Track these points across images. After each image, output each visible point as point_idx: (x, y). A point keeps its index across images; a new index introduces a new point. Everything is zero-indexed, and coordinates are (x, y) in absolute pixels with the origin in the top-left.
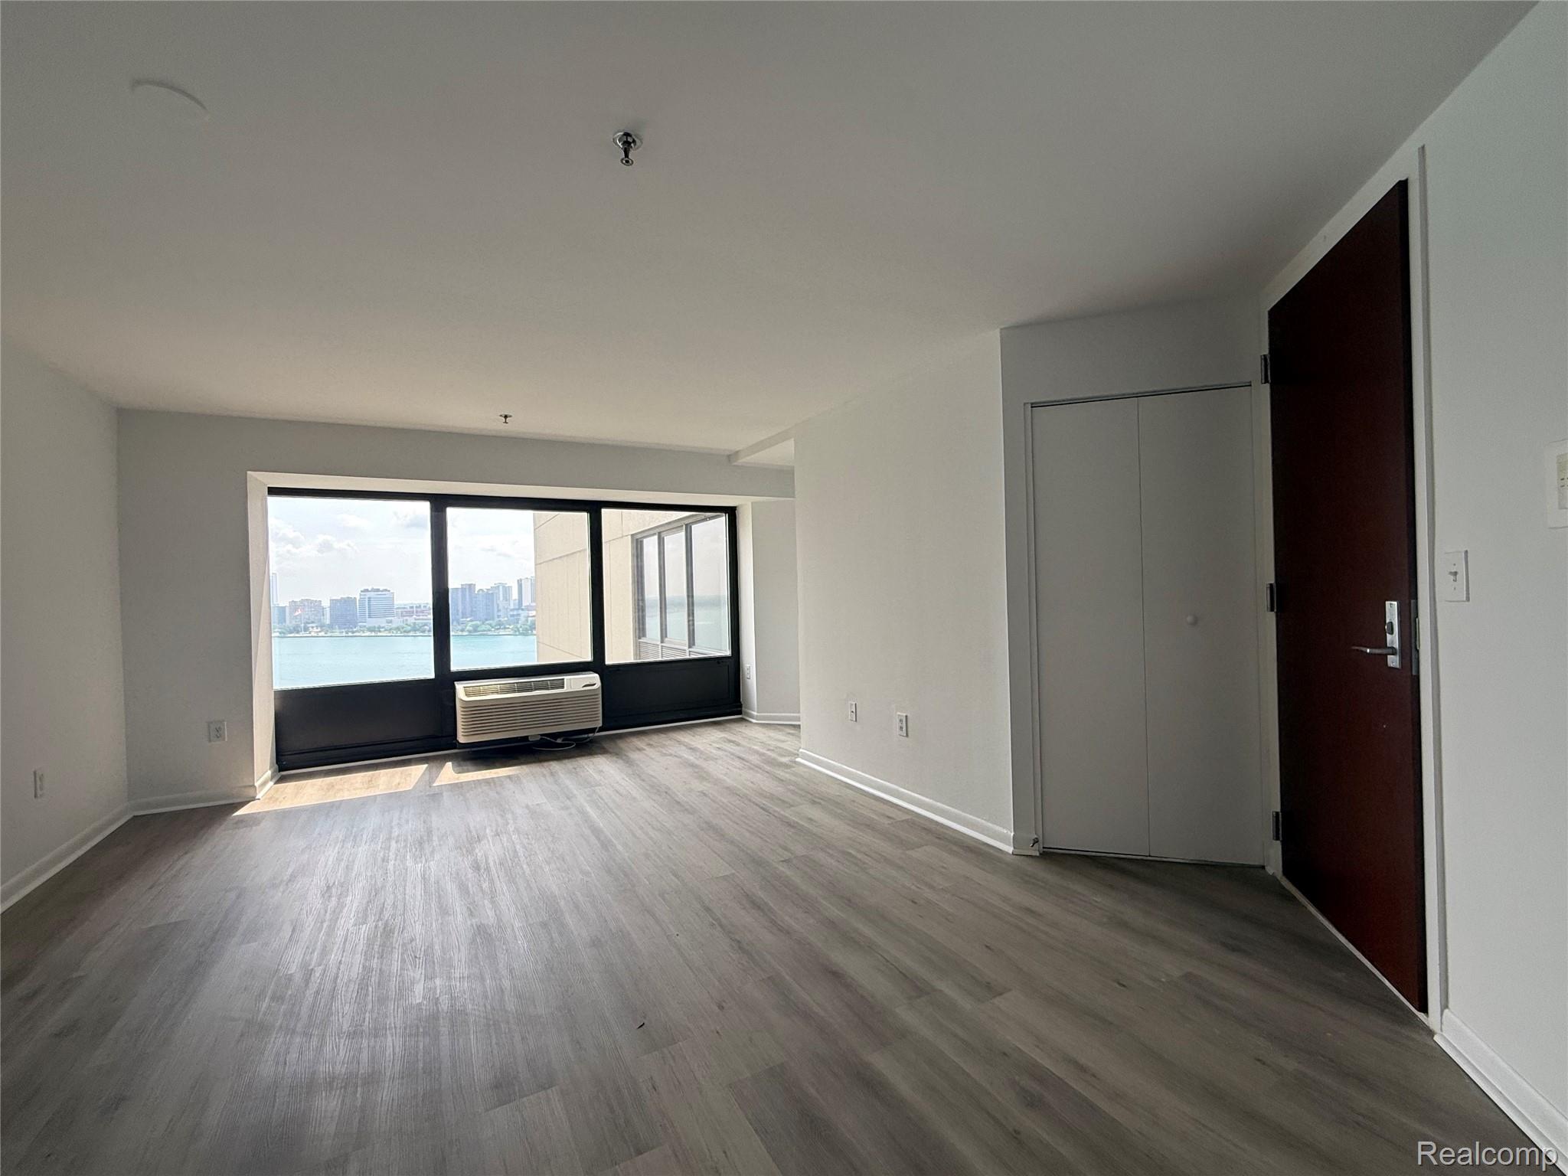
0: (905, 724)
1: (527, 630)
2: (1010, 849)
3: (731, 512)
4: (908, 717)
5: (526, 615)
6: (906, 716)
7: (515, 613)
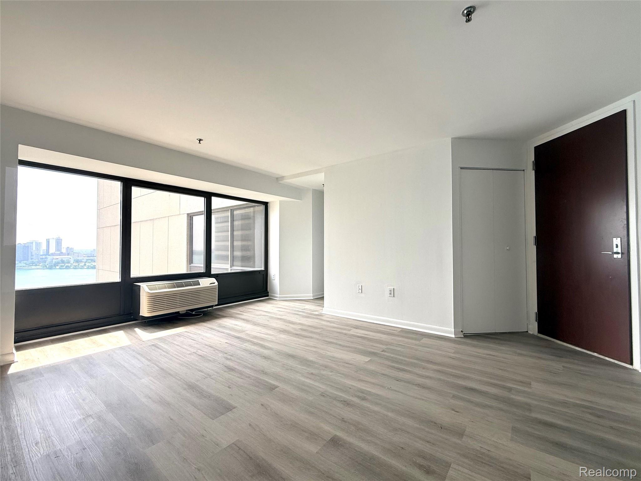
0: (392, 293)
1: (52, 266)
2: (453, 336)
3: (266, 204)
4: (395, 290)
5: (52, 258)
6: (394, 289)
7: (44, 257)
